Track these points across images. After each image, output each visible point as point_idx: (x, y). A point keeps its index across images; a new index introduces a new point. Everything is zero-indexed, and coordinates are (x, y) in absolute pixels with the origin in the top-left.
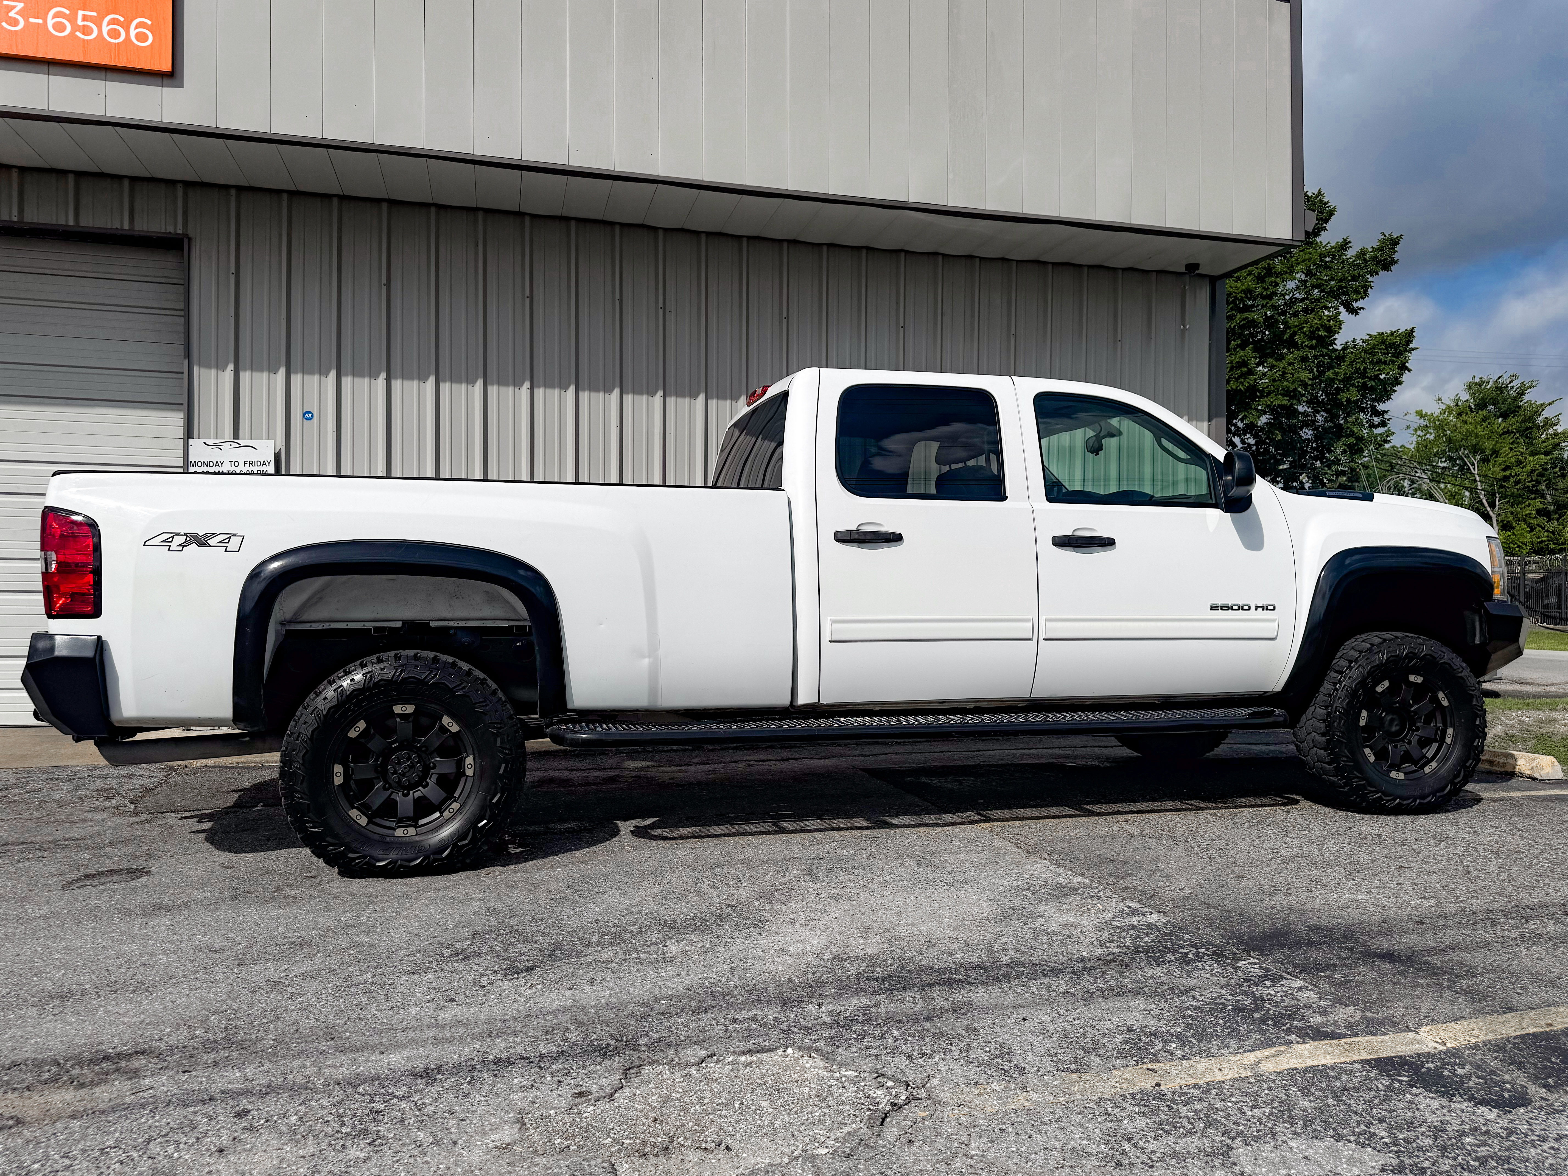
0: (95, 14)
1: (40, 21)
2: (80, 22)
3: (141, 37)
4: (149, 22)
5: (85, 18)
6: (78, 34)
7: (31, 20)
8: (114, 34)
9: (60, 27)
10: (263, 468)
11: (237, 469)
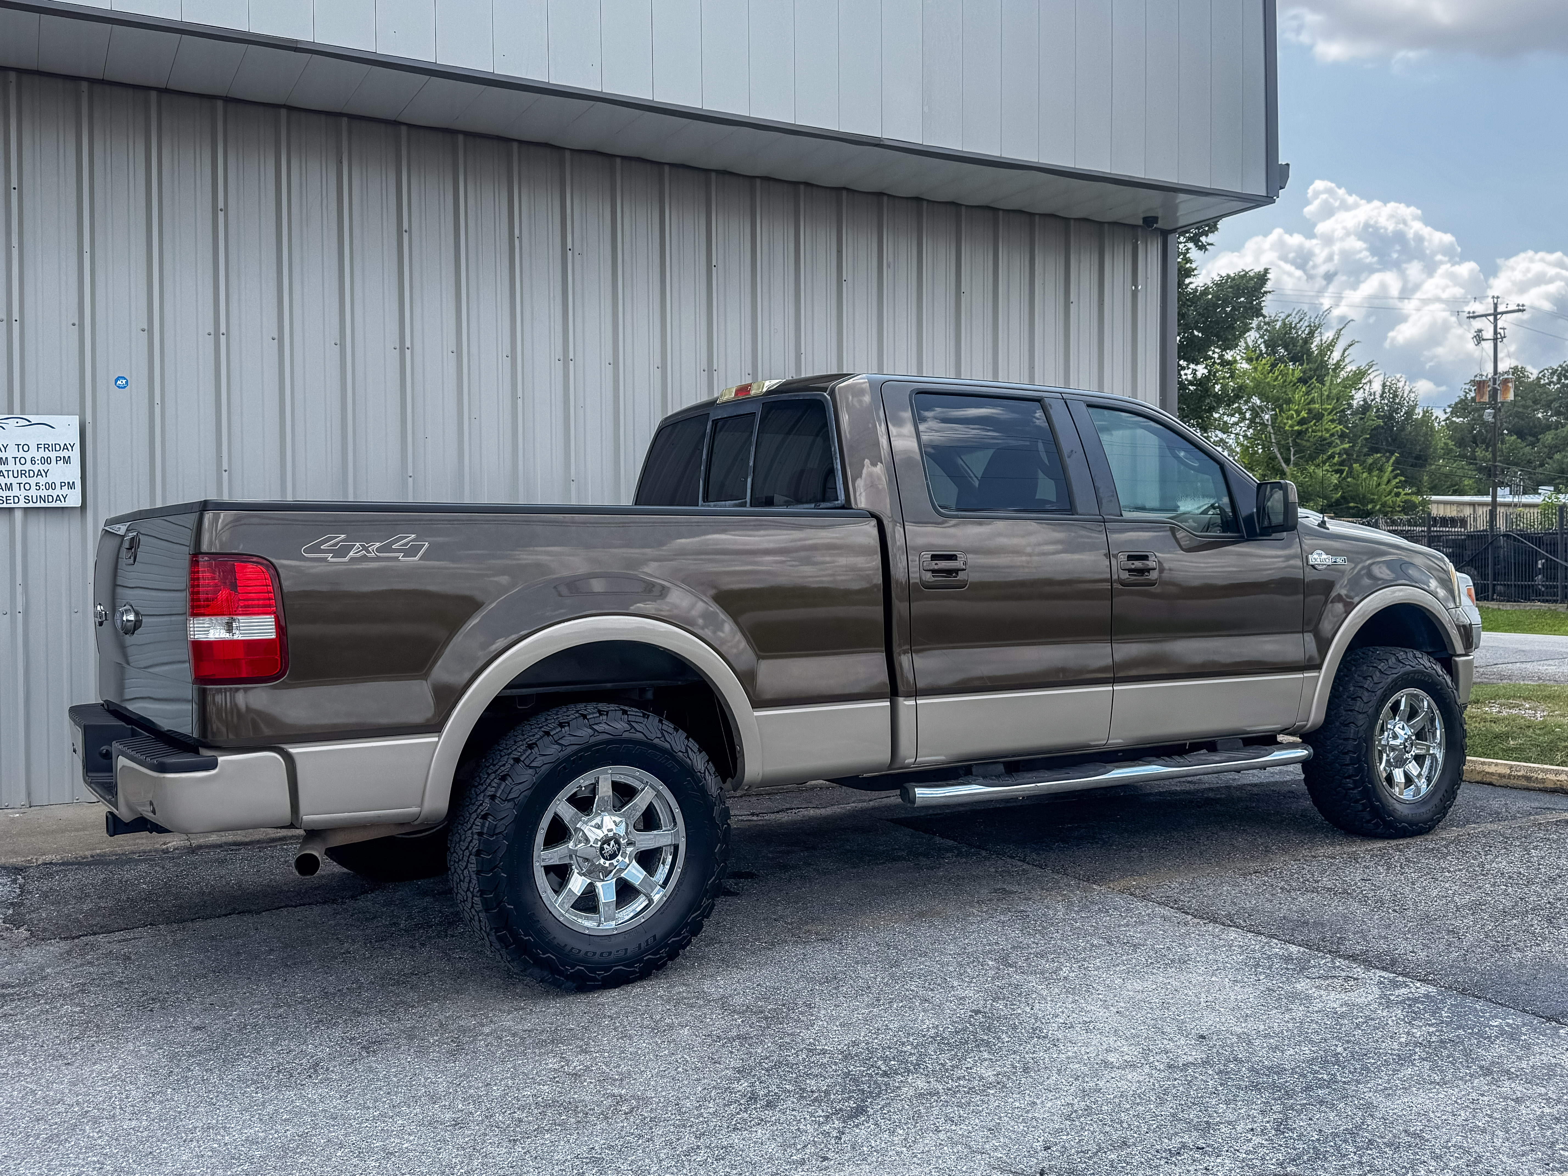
10: (65, 453)
11: (28, 456)
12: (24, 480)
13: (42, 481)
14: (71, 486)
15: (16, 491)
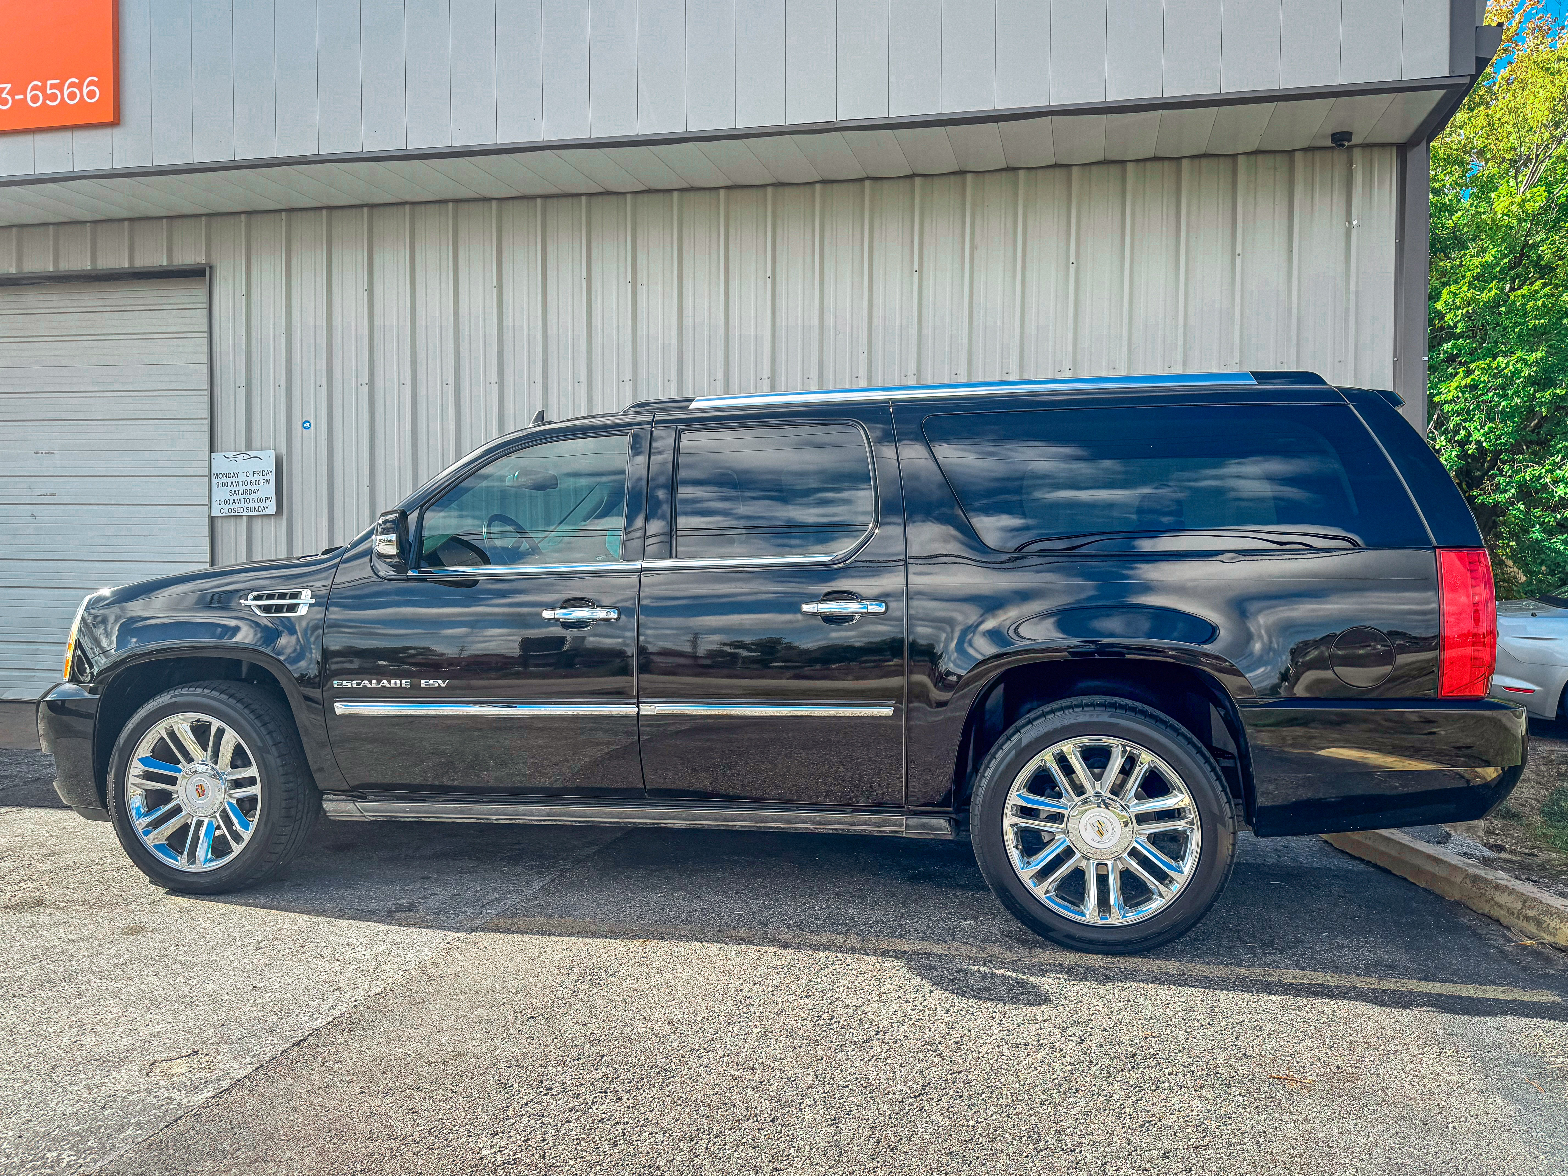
0: (58, 81)
1: (21, 97)
2: (49, 92)
3: (91, 94)
4: (96, 79)
5: (53, 86)
6: (48, 102)
7: (17, 97)
8: (72, 96)
9: (35, 99)
10: (267, 477)
11: (249, 480)
12: (246, 496)
13: (255, 496)
14: (270, 499)
15: (243, 504)
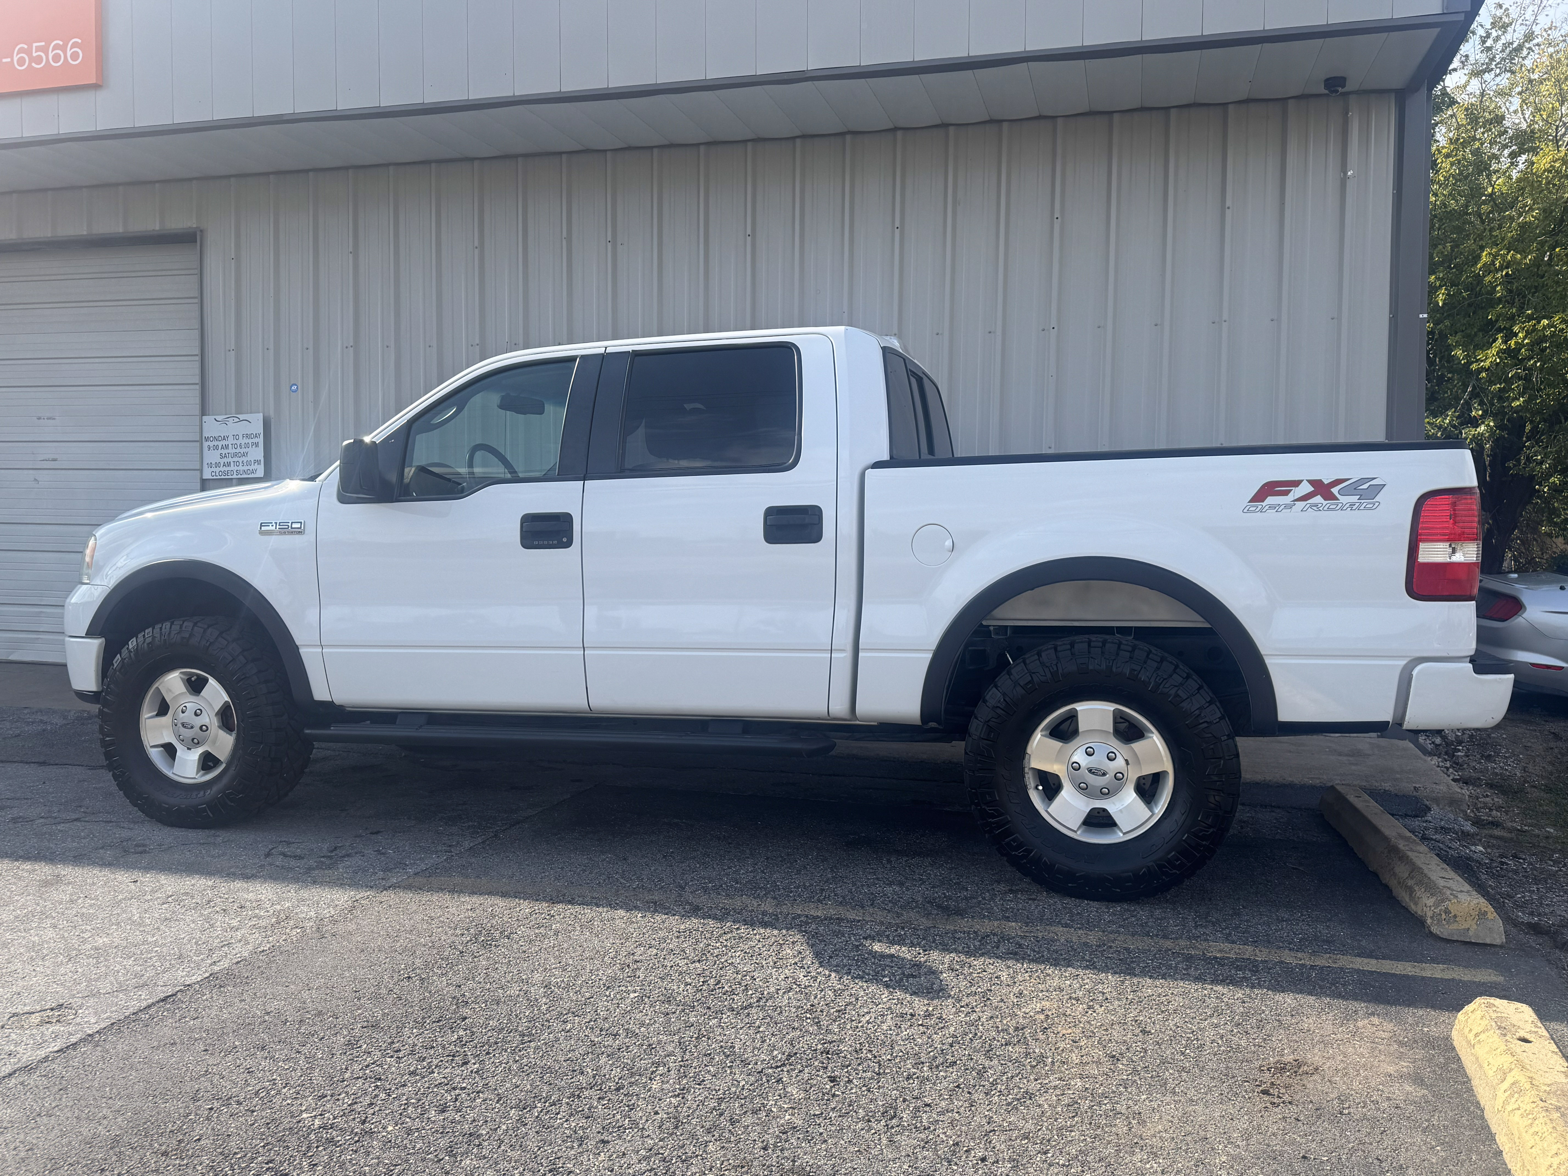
1: (9, 60)
3: (75, 56)
4: (80, 41)
5: (38, 49)
6: (33, 65)
8: (56, 58)
9: (21, 62)
10: (255, 440)
11: (238, 443)
12: (236, 459)
13: (245, 459)
14: (259, 462)
15: (232, 468)
